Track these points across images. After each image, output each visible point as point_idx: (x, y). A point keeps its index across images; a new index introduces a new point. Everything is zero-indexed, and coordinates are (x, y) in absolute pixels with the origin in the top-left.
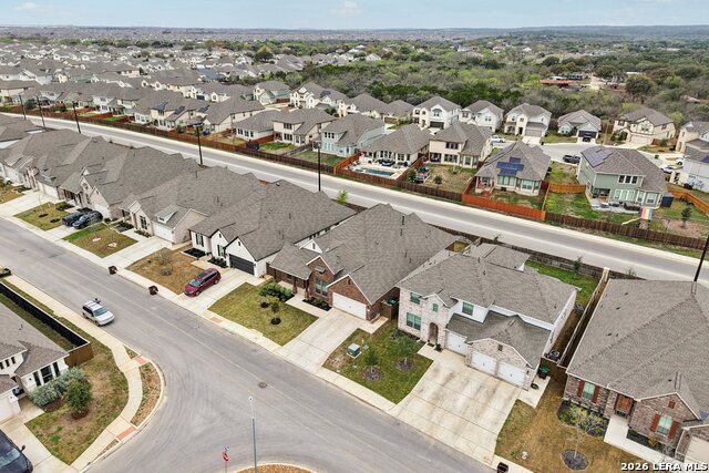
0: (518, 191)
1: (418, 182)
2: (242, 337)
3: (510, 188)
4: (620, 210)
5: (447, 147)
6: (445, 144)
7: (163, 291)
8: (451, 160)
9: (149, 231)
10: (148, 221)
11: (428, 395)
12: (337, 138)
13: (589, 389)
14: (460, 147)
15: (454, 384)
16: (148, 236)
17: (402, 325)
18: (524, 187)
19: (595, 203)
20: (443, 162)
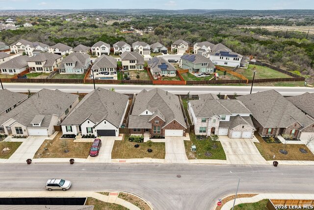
0: (169, 75)
1: (128, 79)
2: (143, 163)
3: (166, 75)
4: (204, 76)
5: (130, 62)
6: (129, 61)
7: (76, 160)
8: (133, 68)
9: (25, 134)
10: (23, 128)
11: (231, 152)
12: (74, 65)
13: (270, 130)
14: (136, 61)
15: (234, 146)
16: (25, 137)
17: (197, 133)
18: (171, 73)
19: (196, 75)
20: (129, 69)
